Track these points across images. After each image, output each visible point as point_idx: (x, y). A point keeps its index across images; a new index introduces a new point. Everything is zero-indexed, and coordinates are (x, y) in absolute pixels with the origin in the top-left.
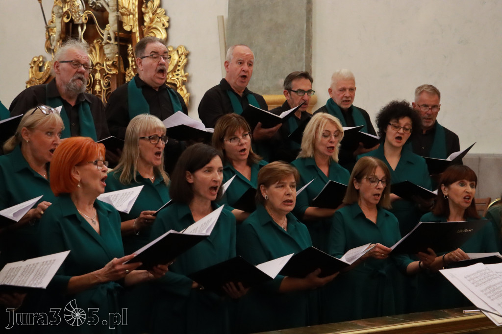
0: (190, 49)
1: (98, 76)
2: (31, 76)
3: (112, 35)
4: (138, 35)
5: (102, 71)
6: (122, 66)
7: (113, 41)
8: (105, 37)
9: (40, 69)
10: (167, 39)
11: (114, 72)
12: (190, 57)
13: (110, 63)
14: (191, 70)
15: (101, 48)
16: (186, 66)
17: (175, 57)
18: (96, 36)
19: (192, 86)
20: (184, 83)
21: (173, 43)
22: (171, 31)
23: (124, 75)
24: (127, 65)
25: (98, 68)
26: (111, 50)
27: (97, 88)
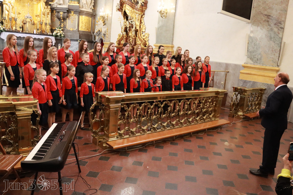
0: (149, 34)
1: (131, 38)
2: (118, 37)
3: (134, 30)
4: (139, 30)
5: (132, 37)
6: (136, 37)
7: (134, 31)
8: (132, 30)
9: (120, 36)
10: (145, 31)
11: (134, 37)
12: (149, 35)
13: (133, 36)
14: (149, 38)
15: (132, 32)
16: (148, 37)
17: (146, 35)
18: (131, 30)
19: (149, 41)
20: (148, 41)
21: (146, 32)
22: (146, 30)
23: (136, 38)
24: (136, 36)
25: (131, 37)
26: (134, 33)
27: (131, 41)
